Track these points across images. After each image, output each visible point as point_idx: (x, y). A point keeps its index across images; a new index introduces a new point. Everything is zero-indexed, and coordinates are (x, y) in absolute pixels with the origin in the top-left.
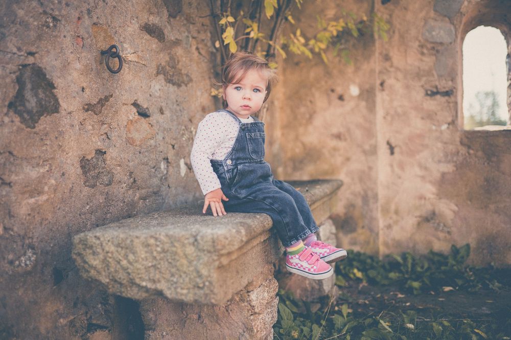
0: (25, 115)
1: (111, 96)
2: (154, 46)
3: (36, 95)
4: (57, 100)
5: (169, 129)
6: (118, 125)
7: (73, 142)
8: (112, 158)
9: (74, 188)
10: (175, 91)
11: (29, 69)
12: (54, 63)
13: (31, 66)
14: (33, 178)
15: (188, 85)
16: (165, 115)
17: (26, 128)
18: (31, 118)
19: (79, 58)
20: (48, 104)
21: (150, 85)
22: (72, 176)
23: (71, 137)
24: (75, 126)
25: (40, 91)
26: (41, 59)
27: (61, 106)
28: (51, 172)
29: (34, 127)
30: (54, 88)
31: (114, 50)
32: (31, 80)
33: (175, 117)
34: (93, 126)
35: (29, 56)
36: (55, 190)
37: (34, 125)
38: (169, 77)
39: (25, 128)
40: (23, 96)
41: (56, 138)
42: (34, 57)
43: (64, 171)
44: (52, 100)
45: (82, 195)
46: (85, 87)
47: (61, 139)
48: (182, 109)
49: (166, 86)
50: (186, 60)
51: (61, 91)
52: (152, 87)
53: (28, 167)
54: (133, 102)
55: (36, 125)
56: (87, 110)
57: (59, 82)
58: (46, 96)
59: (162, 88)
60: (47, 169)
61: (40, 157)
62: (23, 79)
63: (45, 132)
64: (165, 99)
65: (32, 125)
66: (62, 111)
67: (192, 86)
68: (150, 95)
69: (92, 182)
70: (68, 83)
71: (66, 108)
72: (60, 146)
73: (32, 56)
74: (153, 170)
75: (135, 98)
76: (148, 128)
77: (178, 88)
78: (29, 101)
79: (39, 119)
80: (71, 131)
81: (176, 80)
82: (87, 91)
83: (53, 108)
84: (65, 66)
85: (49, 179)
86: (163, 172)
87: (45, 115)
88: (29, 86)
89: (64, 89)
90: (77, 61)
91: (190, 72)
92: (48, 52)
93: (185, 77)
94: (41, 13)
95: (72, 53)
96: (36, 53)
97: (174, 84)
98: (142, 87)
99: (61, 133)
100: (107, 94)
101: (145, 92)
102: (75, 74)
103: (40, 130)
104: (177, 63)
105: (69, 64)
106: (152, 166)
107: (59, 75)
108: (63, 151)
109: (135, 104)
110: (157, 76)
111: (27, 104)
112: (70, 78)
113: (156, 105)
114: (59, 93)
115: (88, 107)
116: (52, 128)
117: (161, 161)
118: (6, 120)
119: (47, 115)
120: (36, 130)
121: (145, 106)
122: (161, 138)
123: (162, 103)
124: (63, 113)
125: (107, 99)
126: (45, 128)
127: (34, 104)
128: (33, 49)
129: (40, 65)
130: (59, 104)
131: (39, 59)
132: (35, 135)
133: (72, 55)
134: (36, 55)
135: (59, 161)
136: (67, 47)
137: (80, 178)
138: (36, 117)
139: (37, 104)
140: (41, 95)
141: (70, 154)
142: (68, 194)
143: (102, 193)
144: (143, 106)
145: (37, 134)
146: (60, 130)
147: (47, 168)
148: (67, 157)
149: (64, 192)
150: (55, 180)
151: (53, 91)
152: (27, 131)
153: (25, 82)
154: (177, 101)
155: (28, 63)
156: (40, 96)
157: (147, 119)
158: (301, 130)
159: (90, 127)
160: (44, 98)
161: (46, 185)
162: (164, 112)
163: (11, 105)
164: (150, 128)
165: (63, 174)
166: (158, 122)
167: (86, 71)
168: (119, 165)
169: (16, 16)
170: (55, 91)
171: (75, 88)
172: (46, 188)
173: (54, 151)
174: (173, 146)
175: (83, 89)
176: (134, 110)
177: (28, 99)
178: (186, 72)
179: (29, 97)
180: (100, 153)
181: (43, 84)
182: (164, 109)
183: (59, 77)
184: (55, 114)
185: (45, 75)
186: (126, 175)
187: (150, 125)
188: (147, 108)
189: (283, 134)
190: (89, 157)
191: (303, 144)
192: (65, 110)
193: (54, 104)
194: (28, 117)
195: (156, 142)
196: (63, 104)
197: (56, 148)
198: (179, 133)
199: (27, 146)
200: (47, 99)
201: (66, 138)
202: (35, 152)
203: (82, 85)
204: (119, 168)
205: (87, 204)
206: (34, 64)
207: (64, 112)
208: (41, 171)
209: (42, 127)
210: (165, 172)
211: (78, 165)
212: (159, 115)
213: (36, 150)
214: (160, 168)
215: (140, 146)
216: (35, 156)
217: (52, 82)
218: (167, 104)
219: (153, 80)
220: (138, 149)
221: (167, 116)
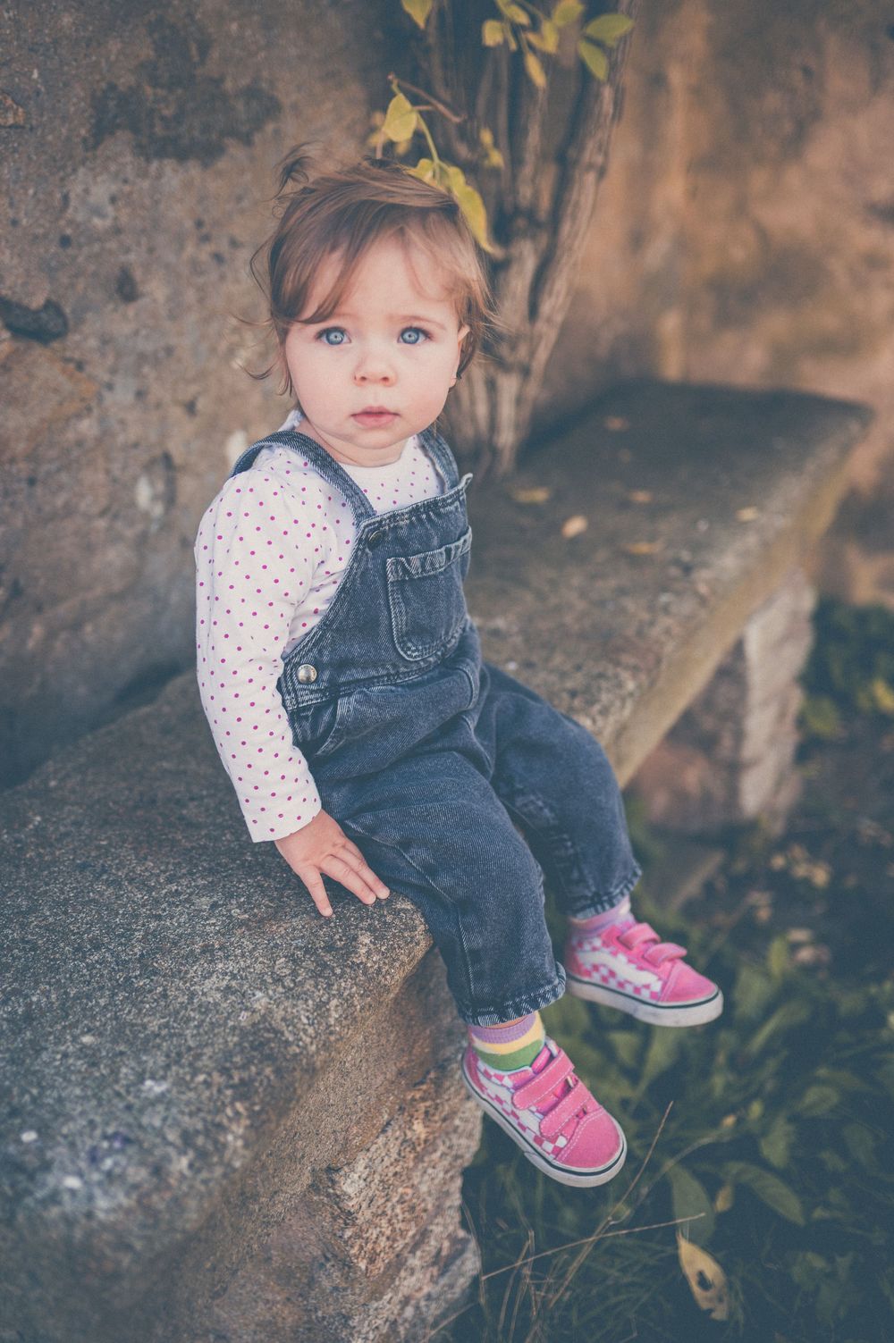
5: (162, 354)
10: (188, 185)
15: (257, 138)
16: (142, 302)
21: (66, 198)
33: (190, 296)
38: (159, 130)
48: (224, 247)
49: (143, 174)
50: (241, 27)
52: (73, 202)
59: (127, 188)
64: (143, 231)
67: (277, 132)
68: (65, 241)
74: (101, 524)
76: (62, 379)
77: (205, 166)
81: (196, 133)
86: (146, 516)
91: (265, 74)
93: (240, 106)
97: (182, 156)
98: (15, 223)
101: (36, 237)
104: (196, 59)
106: (95, 510)
110: (95, 147)
113: (95, 274)
117: (135, 479)
121: (37, 301)
122: (129, 398)
123: (128, 251)
144: (26, 302)
154: (199, 224)
157: (56, 345)
158: (759, 179)
162: (141, 288)
164: (71, 376)
166: (106, 340)
174: (190, 408)
178: (244, 82)
182: (138, 274)
187: (71, 366)
188: (49, 305)
189: (693, 194)
191: (763, 234)
195: (102, 420)
198: (213, 350)
210: (158, 510)
212: (115, 310)
214: (133, 504)
215: (32, 456)
218: (151, 250)
219: (75, 170)
220: (23, 468)
221: (155, 301)
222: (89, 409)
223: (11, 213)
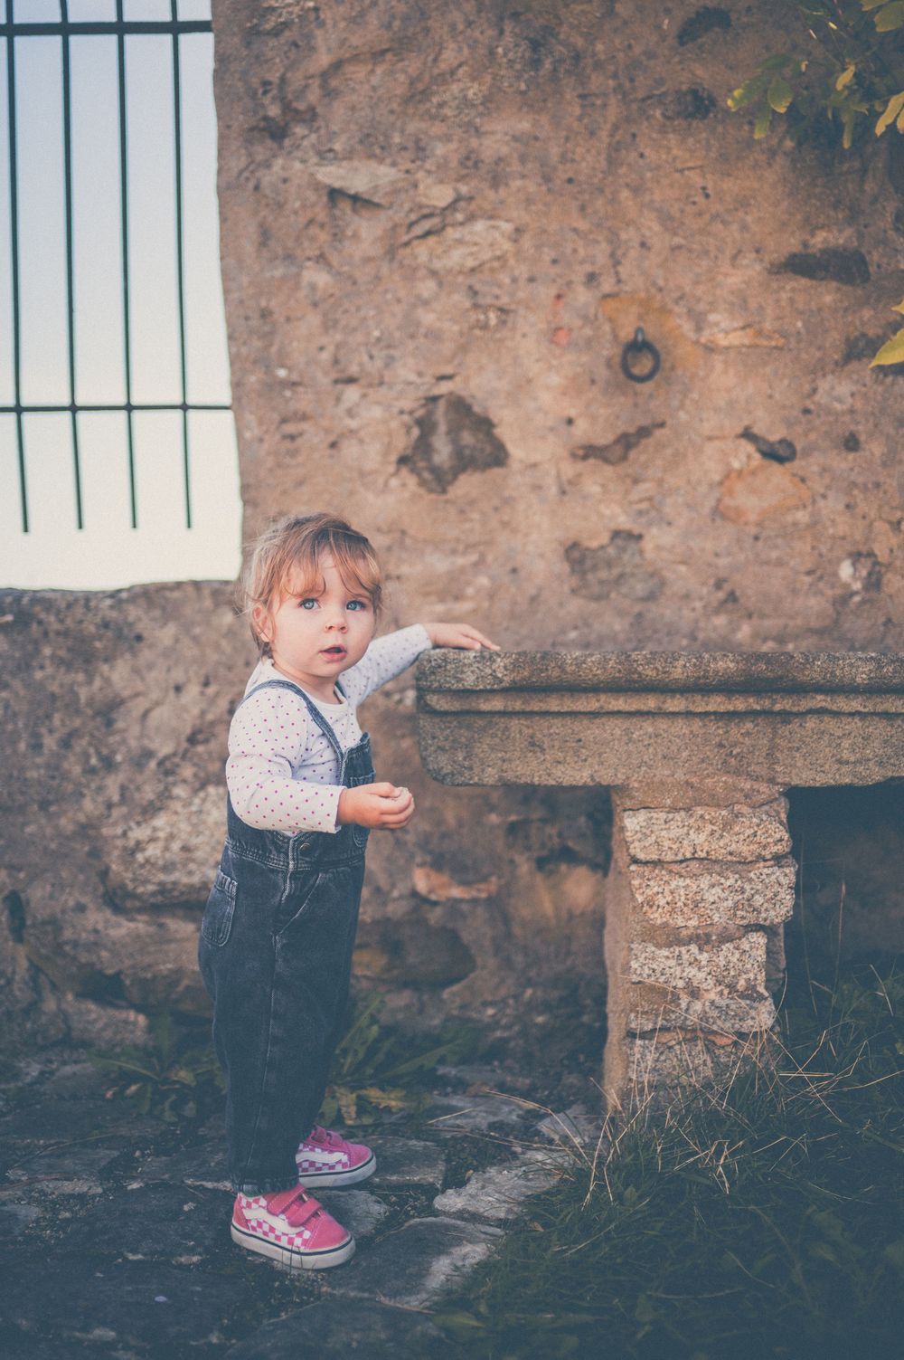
0: (426, 475)
1: (662, 425)
2: (828, 299)
3: (455, 440)
4: (501, 446)
5: (871, 485)
6: (689, 482)
7: (537, 516)
8: (659, 548)
9: (543, 596)
11: (442, 402)
12: (494, 384)
13: (446, 396)
14: (439, 572)
16: (861, 453)
17: (429, 494)
18: (439, 479)
19: (556, 366)
20: (478, 455)
21: (814, 389)
22: (538, 576)
23: (532, 506)
24: (545, 488)
25: (465, 435)
26: (466, 382)
27: (510, 455)
28: (484, 566)
29: (445, 492)
30: (493, 426)
31: (639, 337)
32: (446, 418)
34: (605, 487)
35: (441, 382)
36: (491, 597)
37: (445, 489)
39: (426, 495)
40: (429, 444)
41: (496, 509)
42: (450, 381)
43: (517, 565)
45: (563, 612)
46: (574, 417)
47: (508, 510)
51: (507, 430)
52: (820, 393)
53: (434, 555)
54: (739, 430)
55: (449, 488)
56: (585, 457)
57: (502, 415)
59: (864, 389)
60: (473, 560)
61: (458, 539)
63: (469, 499)
64: (873, 414)
65: (441, 490)
68: (807, 411)
69: (596, 589)
70: (527, 415)
71: (523, 458)
72: (505, 525)
73: (446, 380)
74: (806, 580)
75: (746, 423)
76: (788, 485)
78: (438, 452)
79: (456, 479)
80: (533, 496)
82: (583, 423)
83: (491, 459)
84: (519, 387)
85: (476, 576)
86: (845, 585)
87: (469, 472)
89: (516, 425)
90: (551, 372)
92: (481, 368)
94: (467, 310)
95: (538, 360)
96: (457, 374)
98: (770, 397)
99: (508, 502)
100: (645, 422)
101: (784, 406)
102: (546, 398)
103: (458, 497)
105: (530, 381)
106: (803, 569)
107: (504, 403)
108: (515, 531)
109: (748, 435)
110: (844, 365)
111: (434, 457)
112: (532, 405)
113: (826, 432)
114: (505, 434)
115: (588, 453)
116: (484, 493)
117: (839, 560)
118: (394, 482)
119: (476, 471)
120: (450, 496)
121: (777, 438)
122: (839, 507)
123: (857, 424)
124: (515, 465)
125: (644, 432)
126: (469, 493)
127: (446, 457)
128: (448, 370)
129: (463, 393)
130: (506, 451)
132: (448, 504)
133: (539, 365)
134: (456, 378)
135: (503, 547)
136: (528, 353)
137: (563, 581)
138: (449, 477)
139: (452, 455)
140: (466, 440)
141: (533, 537)
142: (526, 605)
143: (621, 613)
144: (768, 437)
145: (452, 503)
146: (506, 494)
147: (473, 558)
148: (525, 542)
149: (515, 602)
150: (490, 579)
151: (491, 431)
152: (432, 499)
155: (440, 393)
156: (463, 442)
157: (786, 465)
159: (596, 489)
160: (470, 444)
161: (468, 586)
162: (863, 445)
163: (403, 461)
164: (795, 485)
165: (514, 571)
166: (826, 470)
167: (574, 387)
168: (683, 562)
169: (418, 324)
171: (547, 421)
172: (470, 591)
173: (490, 530)
174: (896, 526)
175: (570, 421)
176: (749, 448)
177: (437, 448)
179: (440, 444)
180: (626, 535)
181: (468, 423)
182: (863, 438)
183: (504, 407)
184: (496, 469)
185: (471, 408)
186: (704, 584)
187: (797, 479)
188: (784, 441)
190: (590, 544)
192: (521, 461)
193: (492, 454)
194: (433, 478)
195: (814, 515)
196: (516, 452)
197: (494, 525)
200: (478, 445)
201: (521, 509)
202: (448, 531)
203: (565, 415)
204: (683, 569)
205: (576, 628)
206: (451, 392)
207: (520, 464)
208: (460, 562)
209: (461, 492)
210: (857, 585)
211: (556, 558)
212: (838, 455)
213: (451, 529)
214: (835, 575)
215: (759, 524)
216: (448, 537)
217: (487, 418)
218: (876, 426)
219: (824, 375)
220: (753, 530)
221: (872, 454)
222: (805, 506)
223: (769, 392)
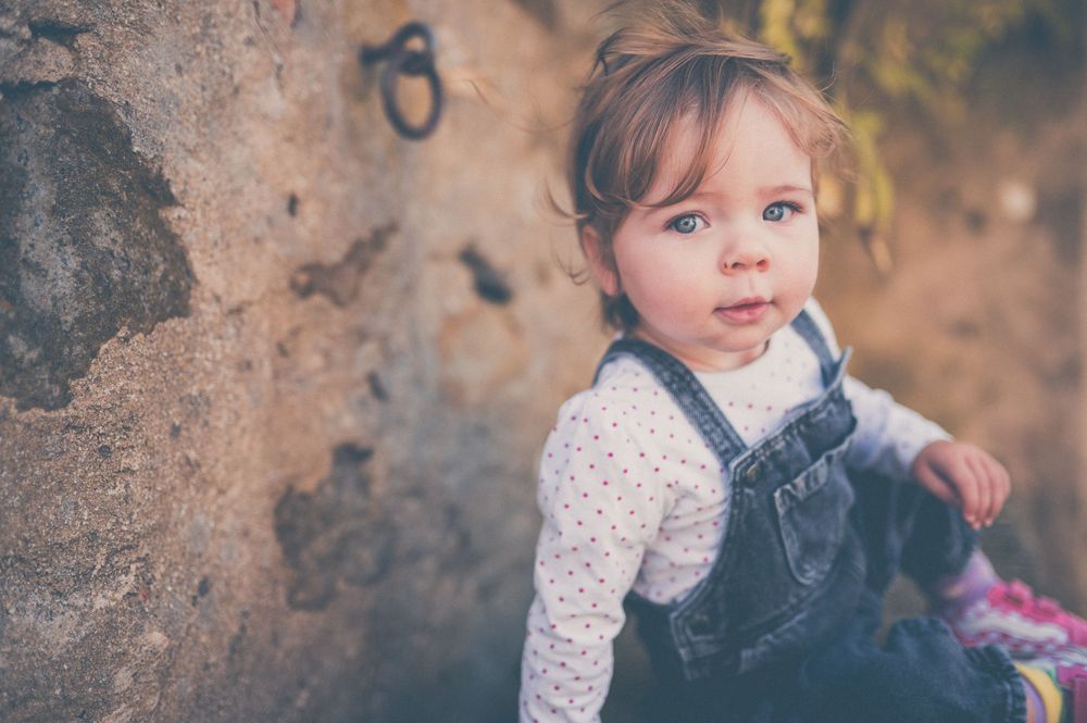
1: (395, 229)
3: (80, 237)
4: (178, 258)
7: (247, 438)
8: (388, 471)
9: (250, 632)
11: (44, 107)
12: (171, 83)
13: (56, 91)
14: (56, 653)
16: (552, 290)
17: (22, 408)
18: (52, 357)
19: (280, 67)
20: (138, 279)
22: (240, 586)
23: (238, 416)
24: (256, 365)
25: (100, 218)
26: (106, 61)
27: (197, 282)
28: (147, 596)
29: (66, 399)
30: (171, 201)
31: (416, 44)
32: (52, 160)
34: (327, 355)
35: (43, 41)
36: (164, 675)
37: (65, 388)
39: (13, 410)
40: (13, 244)
41: (175, 431)
42: (70, 48)
43: (207, 570)
44: (157, 257)
45: (280, 654)
46: (300, 194)
47: (197, 431)
51: (198, 214)
53: (34, 599)
54: (461, 247)
55: (77, 385)
56: (305, 292)
57: (189, 173)
58: (132, 240)
60: (126, 590)
61: (94, 534)
62: (13, 158)
63: (124, 413)
65: (57, 392)
66: (203, 306)
70: (231, 180)
71: (220, 290)
72: (191, 469)
73: (61, 43)
75: (471, 232)
76: (506, 341)
78: (38, 270)
79: (94, 355)
80: (240, 390)
82: (309, 210)
83: (164, 295)
84: (218, 102)
85: (139, 629)
87: (121, 334)
88: (42, 193)
89: (214, 203)
90: (272, 81)
92: (143, 28)
95: (250, 42)
96: (86, 28)
99: (197, 407)
100: (379, 220)
102: (262, 140)
103: (96, 409)
105: (236, 91)
107: (191, 139)
108: (205, 483)
109: (471, 258)
110: (530, 154)
111: (30, 286)
112: (237, 156)
113: (526, 258)
114: (192, 224)
115: (312, 281)
116: (154, 391)
119: (134, 330)
120: (79, 407)
121: (499, 264)
124: (208, 311)
125: (378, 239)
126: (122, 395)
127: (65, 285)
128: (66, 9)
129: (100, 91)
130: (189, 273)
131: (99, 59)
132: (71, 435)
133: (252, 54)
134: (83, 40)
135: (184, 531)
136: (229, 15)
137: (276, 582)
138: (78, 349)
139: (82, 281)
140: (106, 235)
141: (234, 492)
142: (223, 666)
143: (353, 619)
144: (493, 260)
145: (80, 430)
146: (194, 391)
147: (128, 581)
148: (220, 508)
149: (207, 667)
150: (164, 629)
151: (163, 214)
152: (28, 426)
153: (24, 173)
155: (41, 75)
156: (102, 242)
157: (504, 308)
159: (315, 361)
160: (117, 249)
161: (121, 665)
162: (551, 279)
165: (204, 588)
167: (307, 127)
168: (415, 493)
170: (173, 214)
171: (261, 200)
172: (123, 678)
173: (164, 493)
175: (293, 204)
176: (466, 277)
177: (33, 257)
179: (42, 246)
180: (351, 455)
181: (115, 185)
182: (550, 269)
183: (192, 152)
184: (172, 323)
185: (128, 140)
186: (435, 522)
190: (308, 485)
192: (218, 299)
193: (165, 277)
194: (33, 355)
196: (210, 274)
197: (171, 476)
199: (28, 497)
200: (134, 254)
201: (221, 424)
202: (69, 518)
203: (288, 187)
204: (414, 506)
205: (302, 684)
206: (69, 83)
207: (215, 308)
208: (100, 603)
209: (102, 395)
211: (264, 531)
212: (536, 291)
213: (77, 506)
215: (481, 407)
216: (66, 536)
217: (160, 175)
